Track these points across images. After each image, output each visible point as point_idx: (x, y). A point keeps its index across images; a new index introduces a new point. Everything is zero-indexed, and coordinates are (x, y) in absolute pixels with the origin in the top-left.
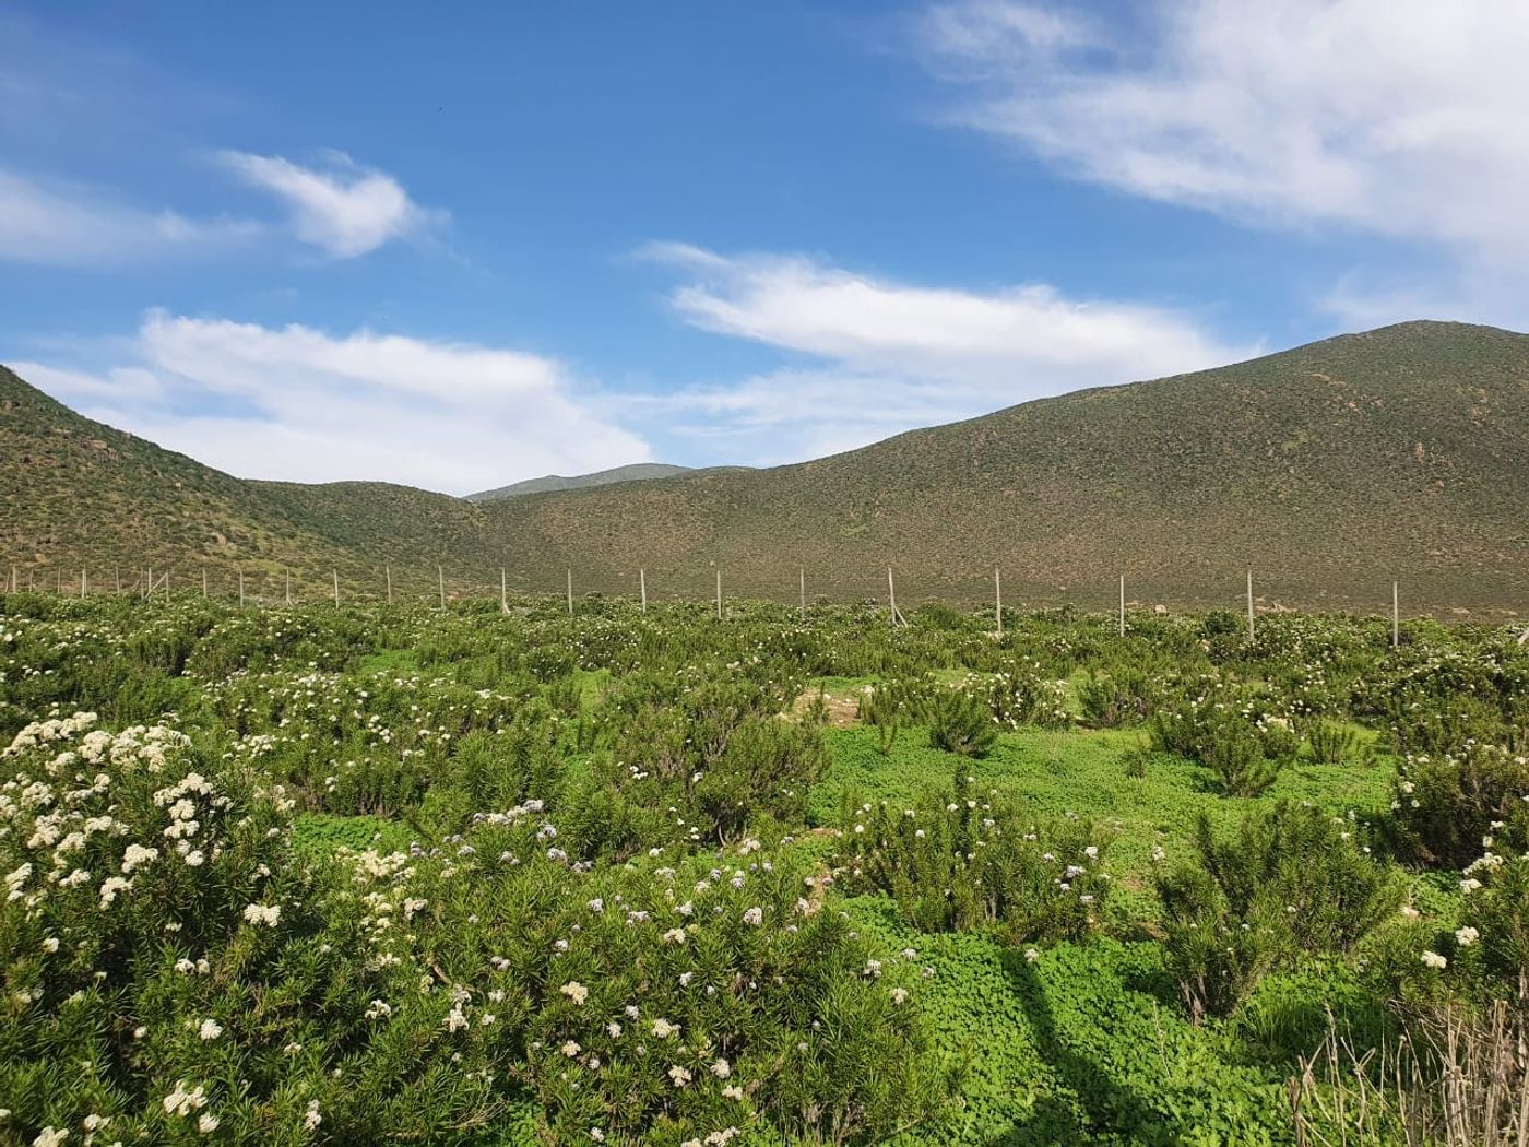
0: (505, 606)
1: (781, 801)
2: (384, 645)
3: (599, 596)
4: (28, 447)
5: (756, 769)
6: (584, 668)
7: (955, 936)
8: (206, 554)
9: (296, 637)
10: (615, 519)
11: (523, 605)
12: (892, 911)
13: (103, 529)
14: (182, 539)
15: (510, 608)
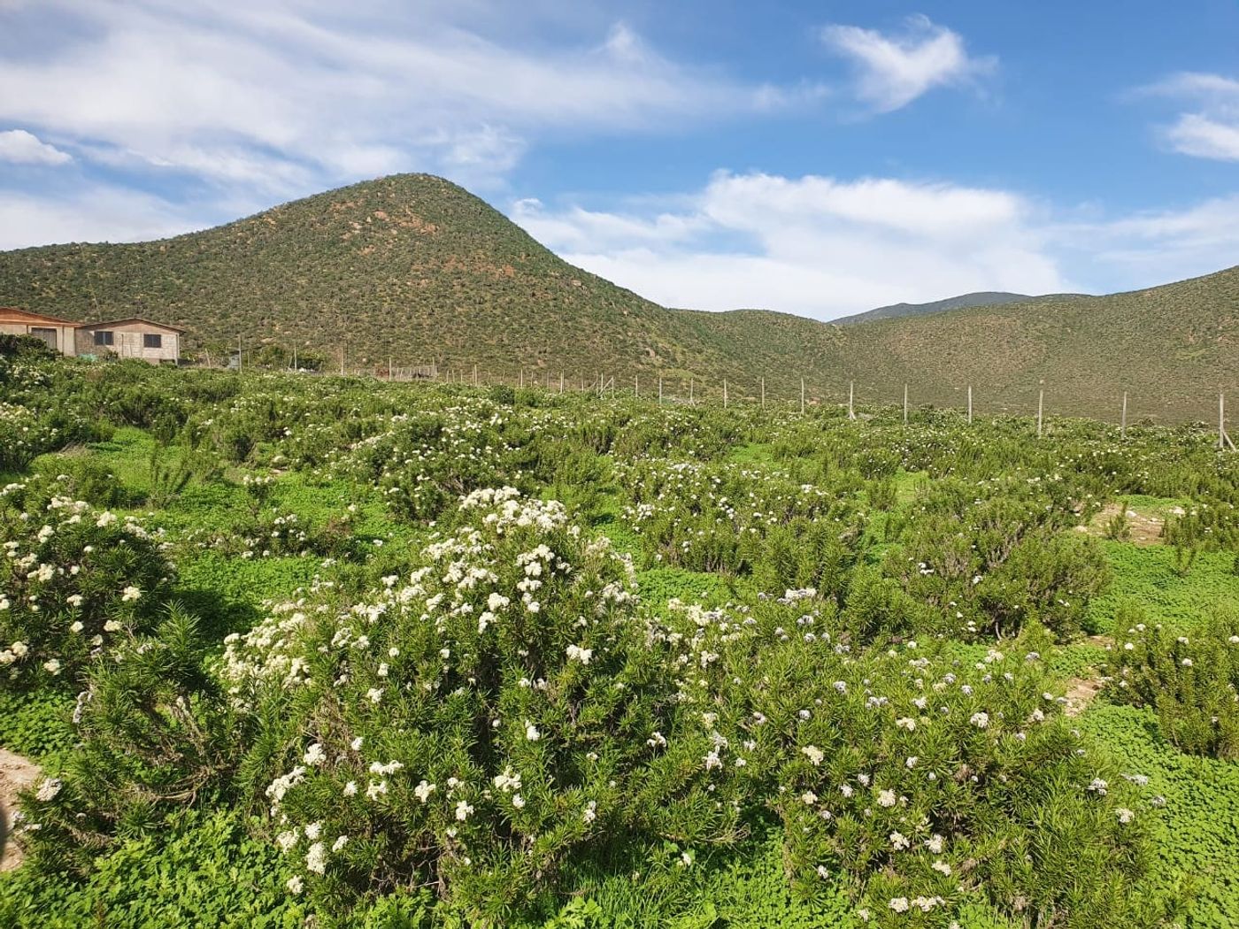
0: (852, 413)
1: (1058, 610)
2: (751, 440)
3: (931, 407)
4: (534, 285)
5: (1035, 577)
6: (907, 469)
7: (1216, 763)
8: (642, 364)
9: (684, 431)
10: (955, 340)
11: (866, 412)
12: (1154, 726)
13: (577, 344)
14: (627, 352)
15: (856, 414)
